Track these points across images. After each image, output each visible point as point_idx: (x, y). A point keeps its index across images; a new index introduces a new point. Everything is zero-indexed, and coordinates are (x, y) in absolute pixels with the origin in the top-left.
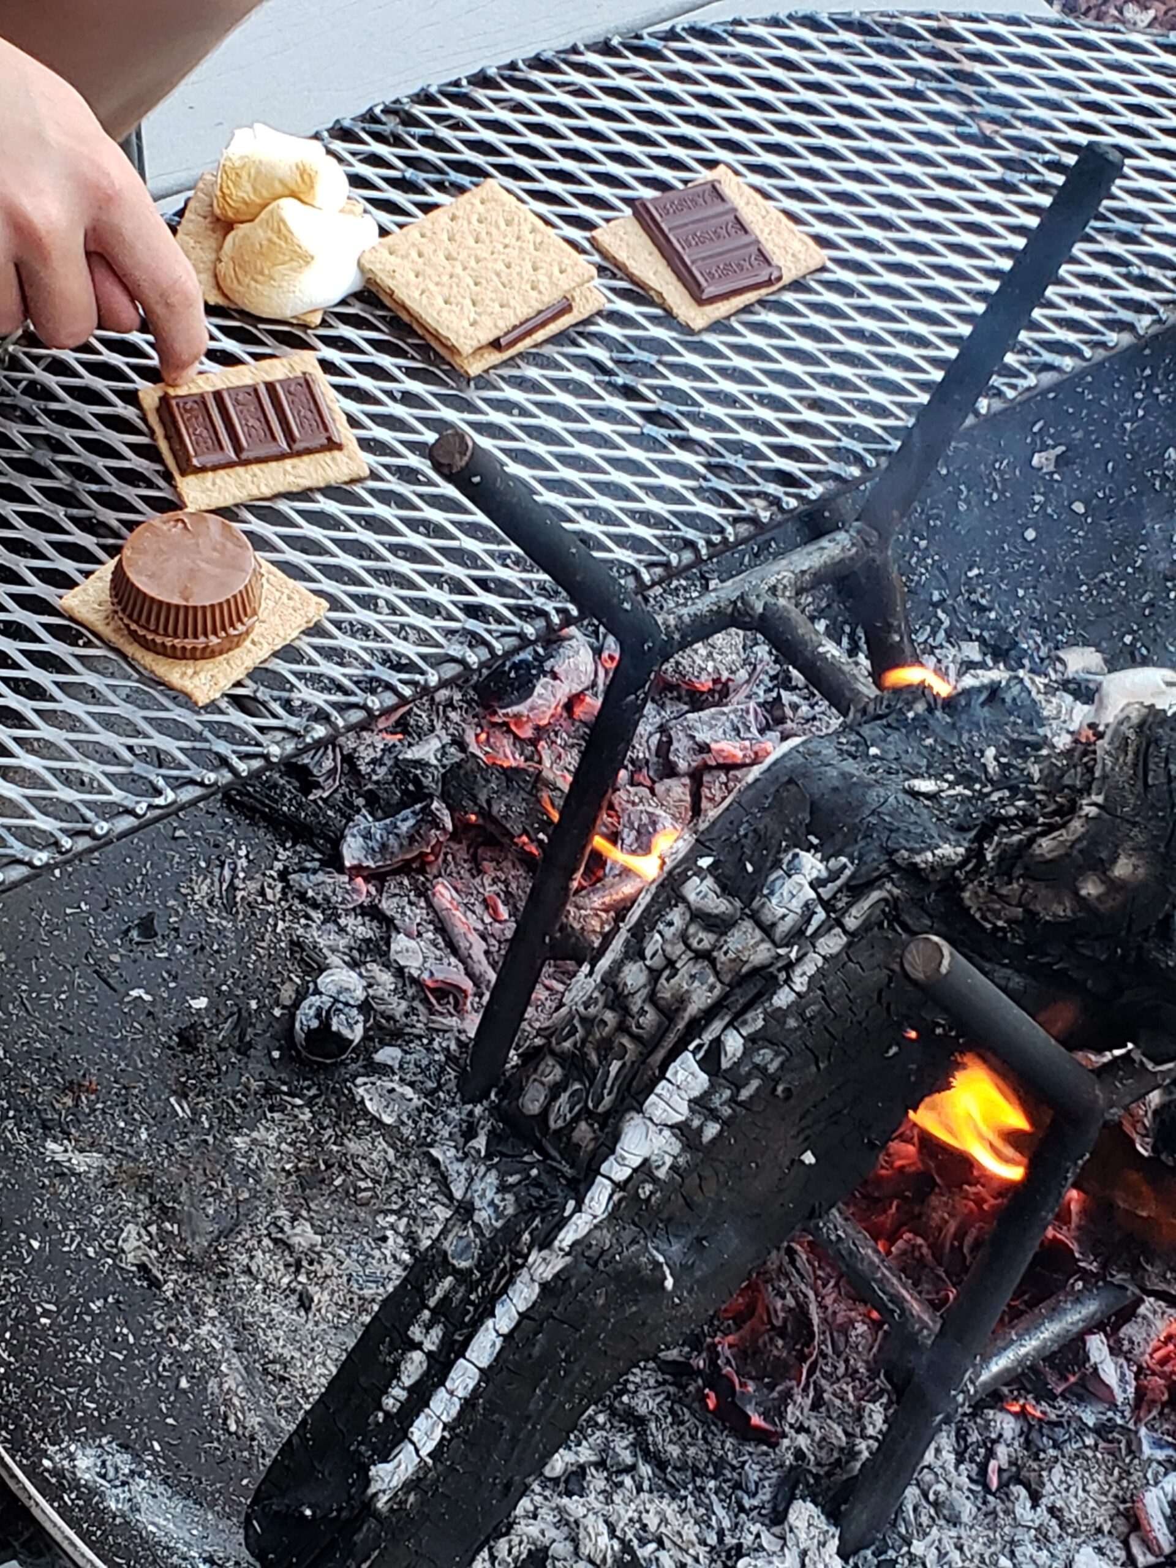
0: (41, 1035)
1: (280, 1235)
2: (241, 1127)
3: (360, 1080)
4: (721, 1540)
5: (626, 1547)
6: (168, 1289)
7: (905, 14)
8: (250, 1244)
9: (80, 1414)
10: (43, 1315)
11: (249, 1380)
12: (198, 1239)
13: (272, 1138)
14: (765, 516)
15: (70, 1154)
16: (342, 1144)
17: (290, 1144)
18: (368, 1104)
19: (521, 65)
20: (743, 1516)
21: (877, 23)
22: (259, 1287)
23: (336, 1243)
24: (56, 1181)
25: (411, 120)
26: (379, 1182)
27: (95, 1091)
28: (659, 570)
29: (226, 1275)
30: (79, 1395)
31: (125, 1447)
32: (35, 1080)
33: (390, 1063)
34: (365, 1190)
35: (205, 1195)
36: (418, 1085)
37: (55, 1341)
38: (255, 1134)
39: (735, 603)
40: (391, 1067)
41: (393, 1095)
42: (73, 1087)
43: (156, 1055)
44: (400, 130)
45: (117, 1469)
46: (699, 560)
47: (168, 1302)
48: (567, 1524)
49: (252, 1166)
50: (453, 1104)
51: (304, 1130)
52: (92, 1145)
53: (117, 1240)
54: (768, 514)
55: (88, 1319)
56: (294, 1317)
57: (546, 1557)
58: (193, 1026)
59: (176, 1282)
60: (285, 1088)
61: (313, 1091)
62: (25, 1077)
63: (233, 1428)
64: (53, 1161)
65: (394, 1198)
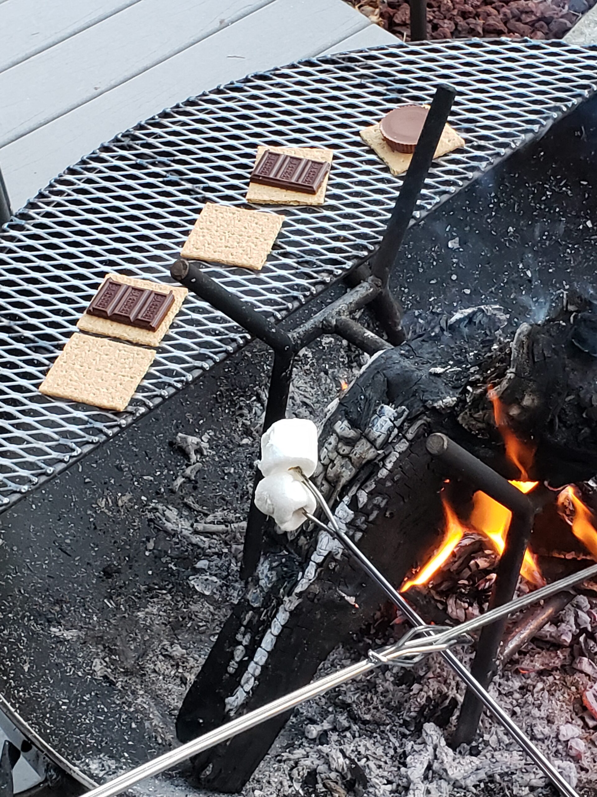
0: (40, 581)
1: (166, 653)
2: (139, 608)
3: (191, 578)
4: (396, 752)
5: (352, 761)
6: (119, 685)
7: (351, 52)
8: (153, 659)
9: (88, 746)
10: (62, 705)
11: (164, 719)
12: (129, 661)
13: (155, 610)
14: (328, 280)
15: (62, 632)
16: (188, 608)
17: (164, 612)
18: (197, 588)
19: (181, 105)
20: (404, 739)
21: (339, 58)
22: (161, 678)
23: (194, 652)
24: (58, 645)
25: (135, 138)
26: (208, 622)
27: (69, 602)
28: (284, 312)
29: (145, 675)
30: (86, 738)
31: (112, 757)
32: (40, 601)
33: (203, 567)
34: (203, 626)
35: (129, 641)
36: (218, 575)
37: (70, 715)
38: (147, 610)
39: (322, 322)
40: (204, 569)
41: (208, 582)
42: (58, 602)
43: (94, 582)
44: (131, 143)
45: (109, 767)
46: (302, 305)
47: (120, 691)
48: (323, 757)
49: (148, 624)
50: (237, 581)
51: (169, 604)
52: (72, 626)
53: (91, 667)
54: (329, 279)
55: (84, 703)
56: (180, 688)
57: (316, 774)
58: (109, 566)
59: (122, 681)
60: (156, 587)
61: (170, 586)
62: (35, 601)
63: (160, 741)
64: (55, 636)
65: (217, 628)
